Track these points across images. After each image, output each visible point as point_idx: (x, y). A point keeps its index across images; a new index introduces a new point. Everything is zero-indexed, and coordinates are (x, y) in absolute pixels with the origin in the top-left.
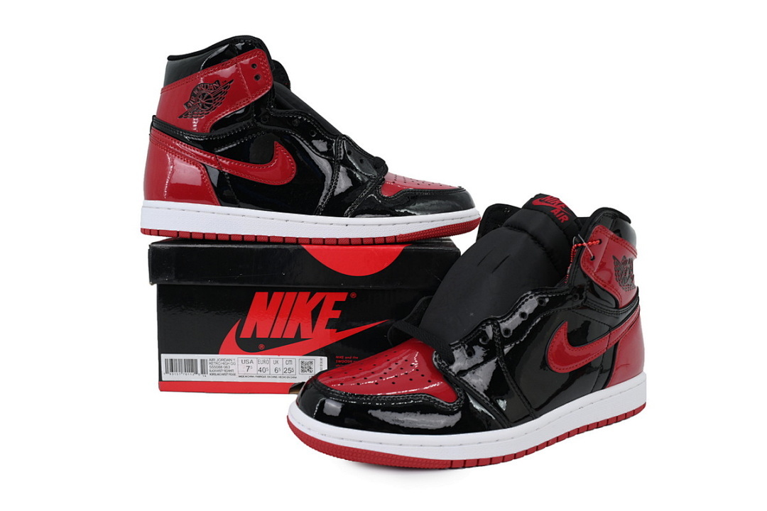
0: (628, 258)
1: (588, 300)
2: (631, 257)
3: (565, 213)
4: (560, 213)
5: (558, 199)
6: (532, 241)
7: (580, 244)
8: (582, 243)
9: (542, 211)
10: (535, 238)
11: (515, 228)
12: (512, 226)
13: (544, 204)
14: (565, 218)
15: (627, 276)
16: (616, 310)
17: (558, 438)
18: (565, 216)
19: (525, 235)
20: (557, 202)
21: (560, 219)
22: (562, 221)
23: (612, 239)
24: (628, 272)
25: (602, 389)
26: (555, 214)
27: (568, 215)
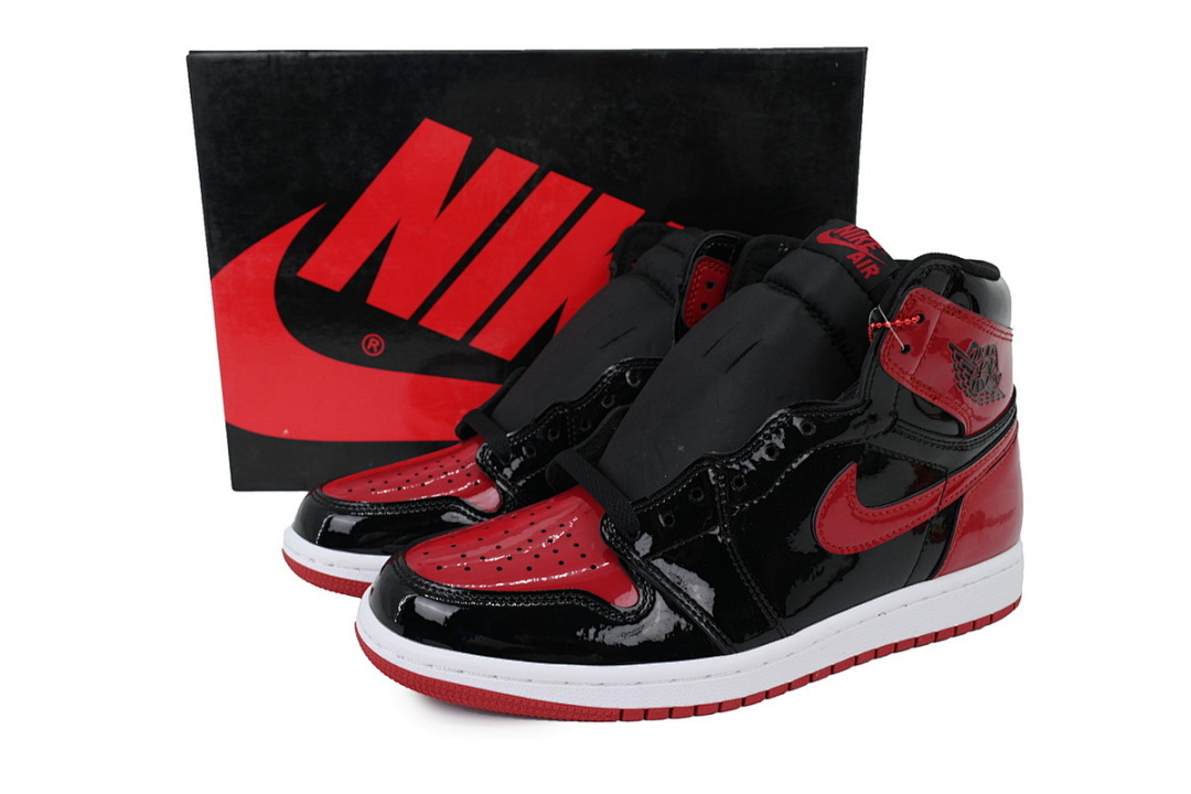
0: (984, 346)
1: (898, 423)
2: (991, 343)
3: (874, 261)
4: (864, 260)
5: (867, 232)
6: (807, 313)
7: (879, 324)
8: (883, 321)
9: (830, 256)
10: (812, 307)
11: (781, 285)
12: (775, 282)
13: (836, 241)
14: (872, 270)
15: (983, 377)
16: (958, 440)
17: (832, 667)
18: (874, 266)
19: (795, 302)
20: (863, 238)
21: (862, 271)
22: (867, 276)
23: (948, 312)
24: (985, 370)
25: (927, 580)
26: (854, 262)
27: (878, 264)
